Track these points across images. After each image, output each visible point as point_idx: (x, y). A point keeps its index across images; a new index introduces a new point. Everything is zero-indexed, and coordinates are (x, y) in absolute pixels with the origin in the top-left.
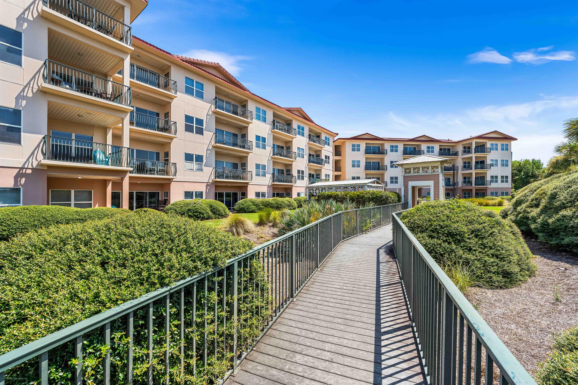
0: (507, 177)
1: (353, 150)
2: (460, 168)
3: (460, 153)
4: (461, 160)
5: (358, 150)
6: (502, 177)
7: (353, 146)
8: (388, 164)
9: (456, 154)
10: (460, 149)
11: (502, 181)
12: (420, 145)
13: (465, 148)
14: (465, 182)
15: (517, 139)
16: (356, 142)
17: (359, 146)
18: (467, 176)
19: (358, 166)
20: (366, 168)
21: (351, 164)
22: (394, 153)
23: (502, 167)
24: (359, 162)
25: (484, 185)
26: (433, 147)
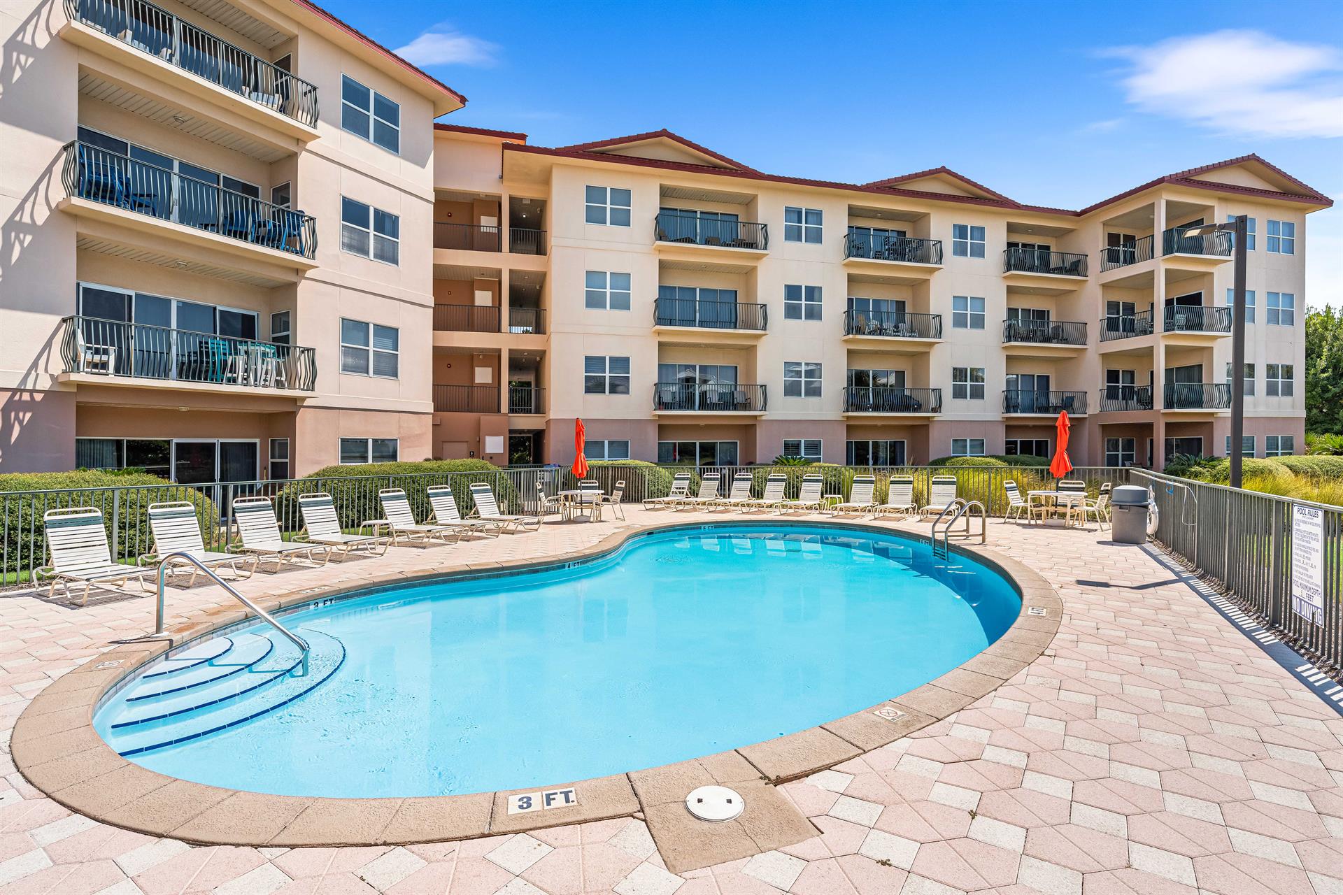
0: (1289, 372)
1: (594, 216)
2: (1095, 330)
3: (1095, 260)
4: (1099, 292)
5: (623, 219)
6: (1272, 370)
7: (594, 194)
8: (775, 301)
9: (1076, 267)
10: (1093, 243)
11: (1272, 390)
12: (927, 215)
13: (1113, 239)
14: (1111, 394)
15: (1329, 203)
16: (609, 176)
17: (623, 196)
18: (1119, 366)
19: (622, 303)
20: (664, 315)
21: (580, 290)
22: (803, 245)
23: (1273, 326)
24: (622, 279)
25: (1199, 404)
26: (980, 232)
